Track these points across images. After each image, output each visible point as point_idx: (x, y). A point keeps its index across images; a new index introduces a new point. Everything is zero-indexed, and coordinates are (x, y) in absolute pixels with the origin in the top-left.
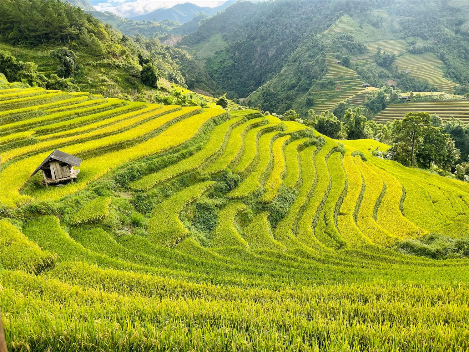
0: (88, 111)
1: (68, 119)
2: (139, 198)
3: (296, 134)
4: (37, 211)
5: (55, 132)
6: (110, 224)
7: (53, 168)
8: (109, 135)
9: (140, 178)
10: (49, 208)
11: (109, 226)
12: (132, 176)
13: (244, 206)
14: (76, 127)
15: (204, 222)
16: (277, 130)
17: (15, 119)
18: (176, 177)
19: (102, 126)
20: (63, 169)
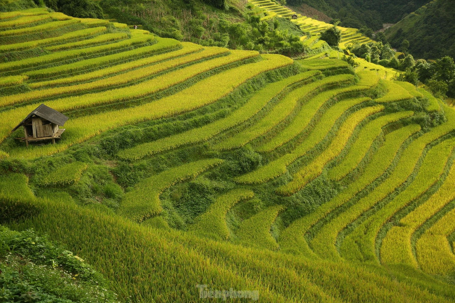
0: (98, 52)
1: (71, 62)
2: (123, 169)
3: (394, 104)
4: (9, 167)
5: (51, 79)
6: (78, 190)
7: (36, 125)
8: (114, 88)
9: (133, 146)
10: (21, 166)
11: (76, 192)
12: (123, 143)
13: (251, 194)
14: (78, 74)
15: (192, 205)
16: (366, 95)
17: (6, 59)
18: (175, 149)
19: (111, 75)
20: (45, 127)
